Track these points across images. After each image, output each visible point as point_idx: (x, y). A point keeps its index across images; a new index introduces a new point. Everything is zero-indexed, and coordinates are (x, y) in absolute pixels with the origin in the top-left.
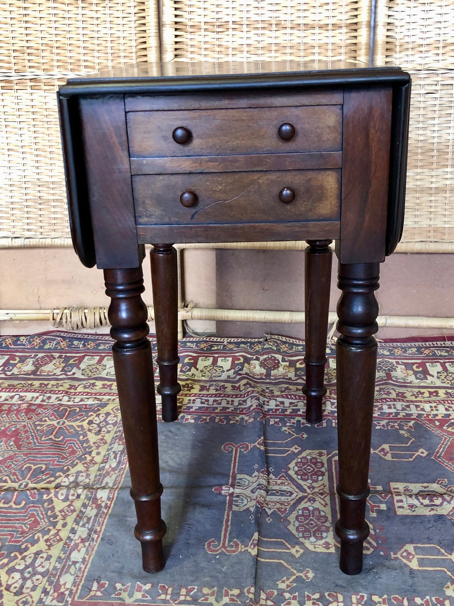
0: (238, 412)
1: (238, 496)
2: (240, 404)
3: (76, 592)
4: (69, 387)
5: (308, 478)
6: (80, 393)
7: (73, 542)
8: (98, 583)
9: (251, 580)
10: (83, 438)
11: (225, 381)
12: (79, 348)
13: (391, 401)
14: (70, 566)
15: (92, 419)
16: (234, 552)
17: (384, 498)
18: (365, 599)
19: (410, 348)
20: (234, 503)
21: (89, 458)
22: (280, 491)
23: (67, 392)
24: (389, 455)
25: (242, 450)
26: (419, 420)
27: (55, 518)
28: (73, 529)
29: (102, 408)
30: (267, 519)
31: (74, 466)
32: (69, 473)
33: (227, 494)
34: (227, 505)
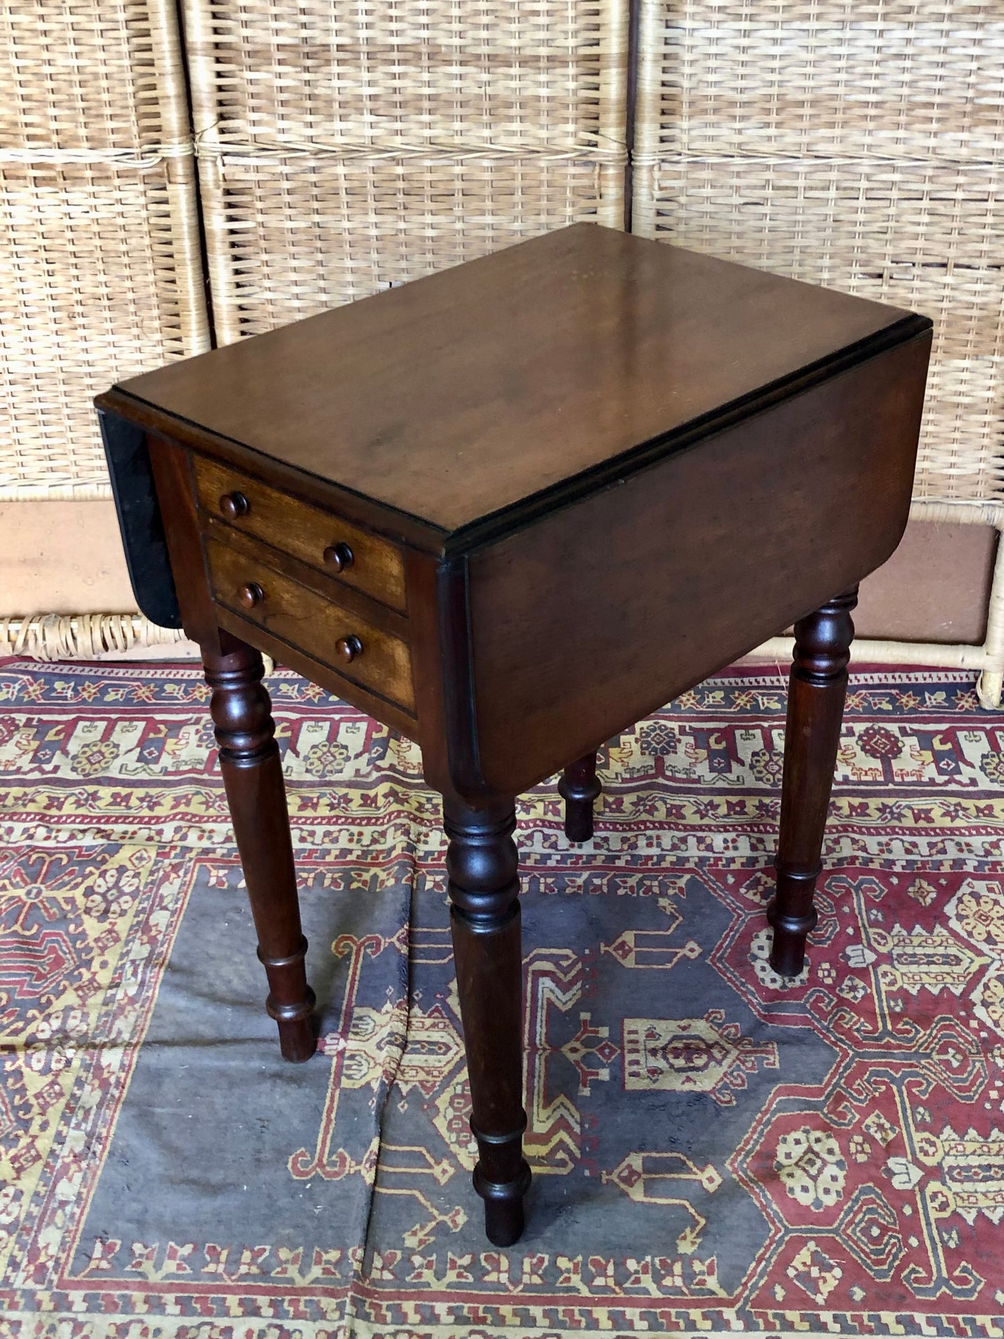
0: (369, 860)
1: (352, 1057)
2: (374, 841)
3: (66, 1263)
4: (46, 802)
6: (69, 816)
7: (60, 1161)
8: (103, 1243)
9: (359, 1234)
10: (75, 930)
11: (350, 785)
12: (65, 698)
13: (655, 828)
14: (54, 1212)
15: (92, 884)
16: (336, 1174)
17: (608, 1057)
18: (546, 1263)
19: (712, 690)
20: (345, 1071)
21: (87, 975)
22: (428, 1043)
23: (44, 816)
24: (632, 956)
25: (369, 951)
26: (698, 874)
27: (28, 1111)
28: (59, 1133)
29: (111, 856)
30: (399, 1106)
31: (59, 994)
32: (51, 1010)
33: (334, 1053)
34: (332, 1077)
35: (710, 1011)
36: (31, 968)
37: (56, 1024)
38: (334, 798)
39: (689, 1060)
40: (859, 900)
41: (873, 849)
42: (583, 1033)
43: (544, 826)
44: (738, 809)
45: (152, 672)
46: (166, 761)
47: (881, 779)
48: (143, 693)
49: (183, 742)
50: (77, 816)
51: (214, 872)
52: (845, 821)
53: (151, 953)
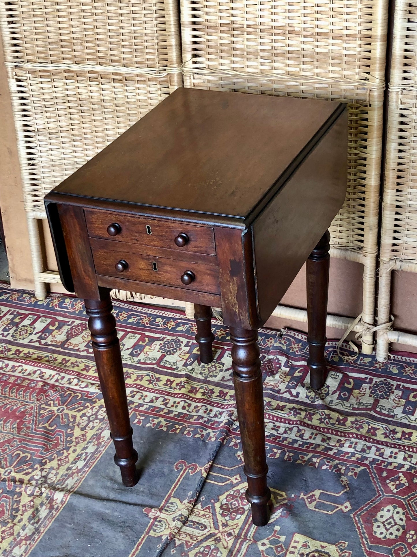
0: (209, 425)
1: (160, 521)
2: (216, 416)
4: (83, 367)
5: (228, 514)
6: (90, 376)
7: (20, 538)
10: (70, 432)
11: (217, 384)
13: (357, 438)
15: (85, 412)
17: (279, 552)
20: (154, 527)
21: (66, 454)
22: (197, 523)
23: (80, 373)
24: (314, 503)
25: (190, 471)
26: (369, 468)
27: (17, 512)
28: (25, 525)
29: (99, 400)
30: (172, 550)
31: (51, 460)
32: (45, 467)
33: (153, 517)
34: (147, 529)
35: (340, 541)
36: (44, 445)
37: (44, 474)
38: (207, 390)
42: (272, 537)
43: (300, 424)
44: (407, 436)
45: (154, 311)
46: (142, 357)
48: (146, 320)
49: (152, 348)
50: (93, 377)
51: (138, 417)
53: (96, 450)
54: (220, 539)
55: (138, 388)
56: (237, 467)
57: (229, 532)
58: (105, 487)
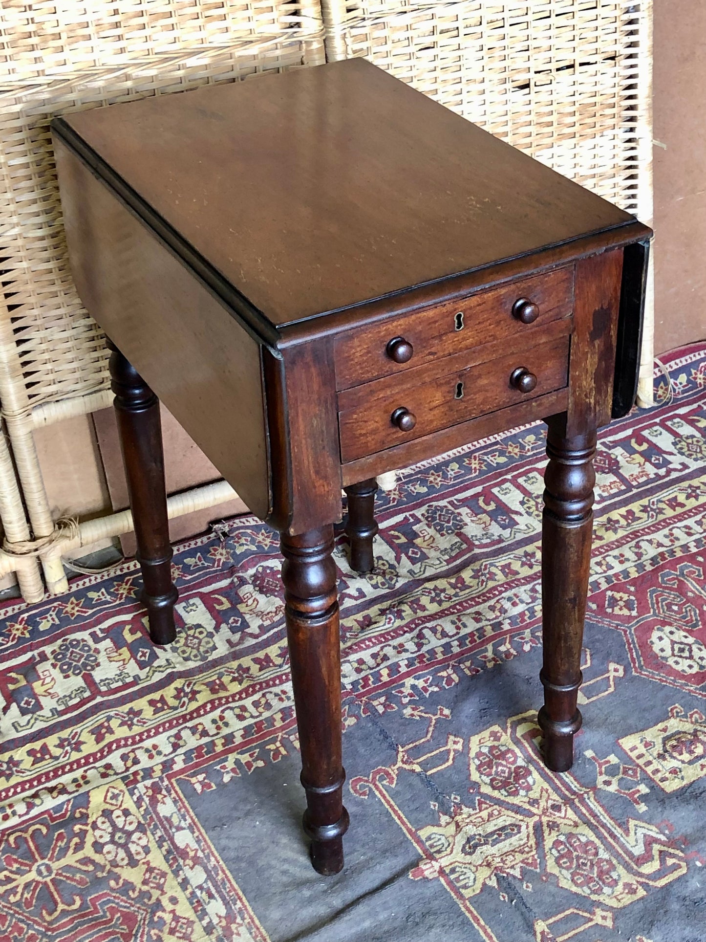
1: (453, 871)
5: (517, 788)
10: (117, 884)
11: (234, 656)
13: (506, 590)
15: (93, 840)
17: (635, 776)
20: (458, 885)
21: (168, 917)
22: (500, 830)
25: (384, 782)
29: (87, 808)
30: (524, 887)
33: (436, 875)
34: (453, 894)
35: (669, 709)
36: (111, 934)
38: (234, 673)
39: (691, 752)
40: (692, 584)
41: (666, 542)
42: (600, 767)
43: (424, 622)
46: (48, 703)
47: (623, 487)
49: (48, 680)
50: (15, 786)
51: (193, 780)
52: (630, 530)
53: (206, 870)
54: (554, 823)
55: (126, 745)
56: (431, 729)
57: (549, 805)
58: (310, 901)
